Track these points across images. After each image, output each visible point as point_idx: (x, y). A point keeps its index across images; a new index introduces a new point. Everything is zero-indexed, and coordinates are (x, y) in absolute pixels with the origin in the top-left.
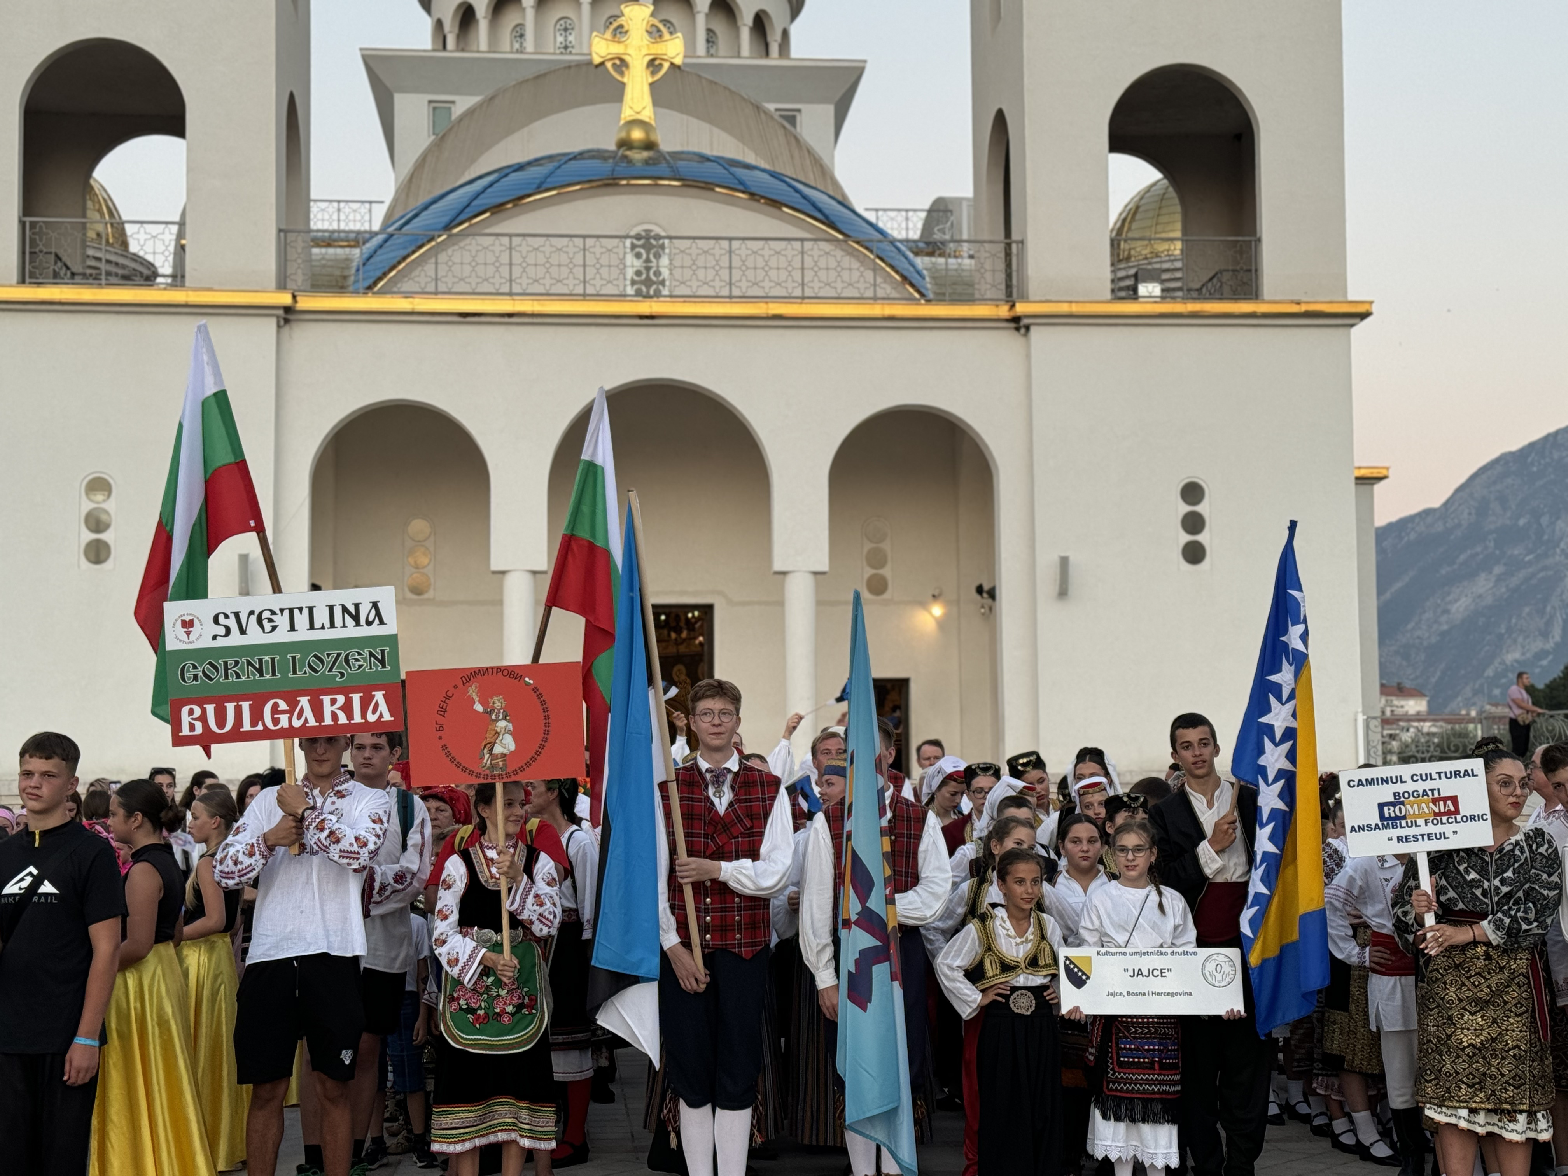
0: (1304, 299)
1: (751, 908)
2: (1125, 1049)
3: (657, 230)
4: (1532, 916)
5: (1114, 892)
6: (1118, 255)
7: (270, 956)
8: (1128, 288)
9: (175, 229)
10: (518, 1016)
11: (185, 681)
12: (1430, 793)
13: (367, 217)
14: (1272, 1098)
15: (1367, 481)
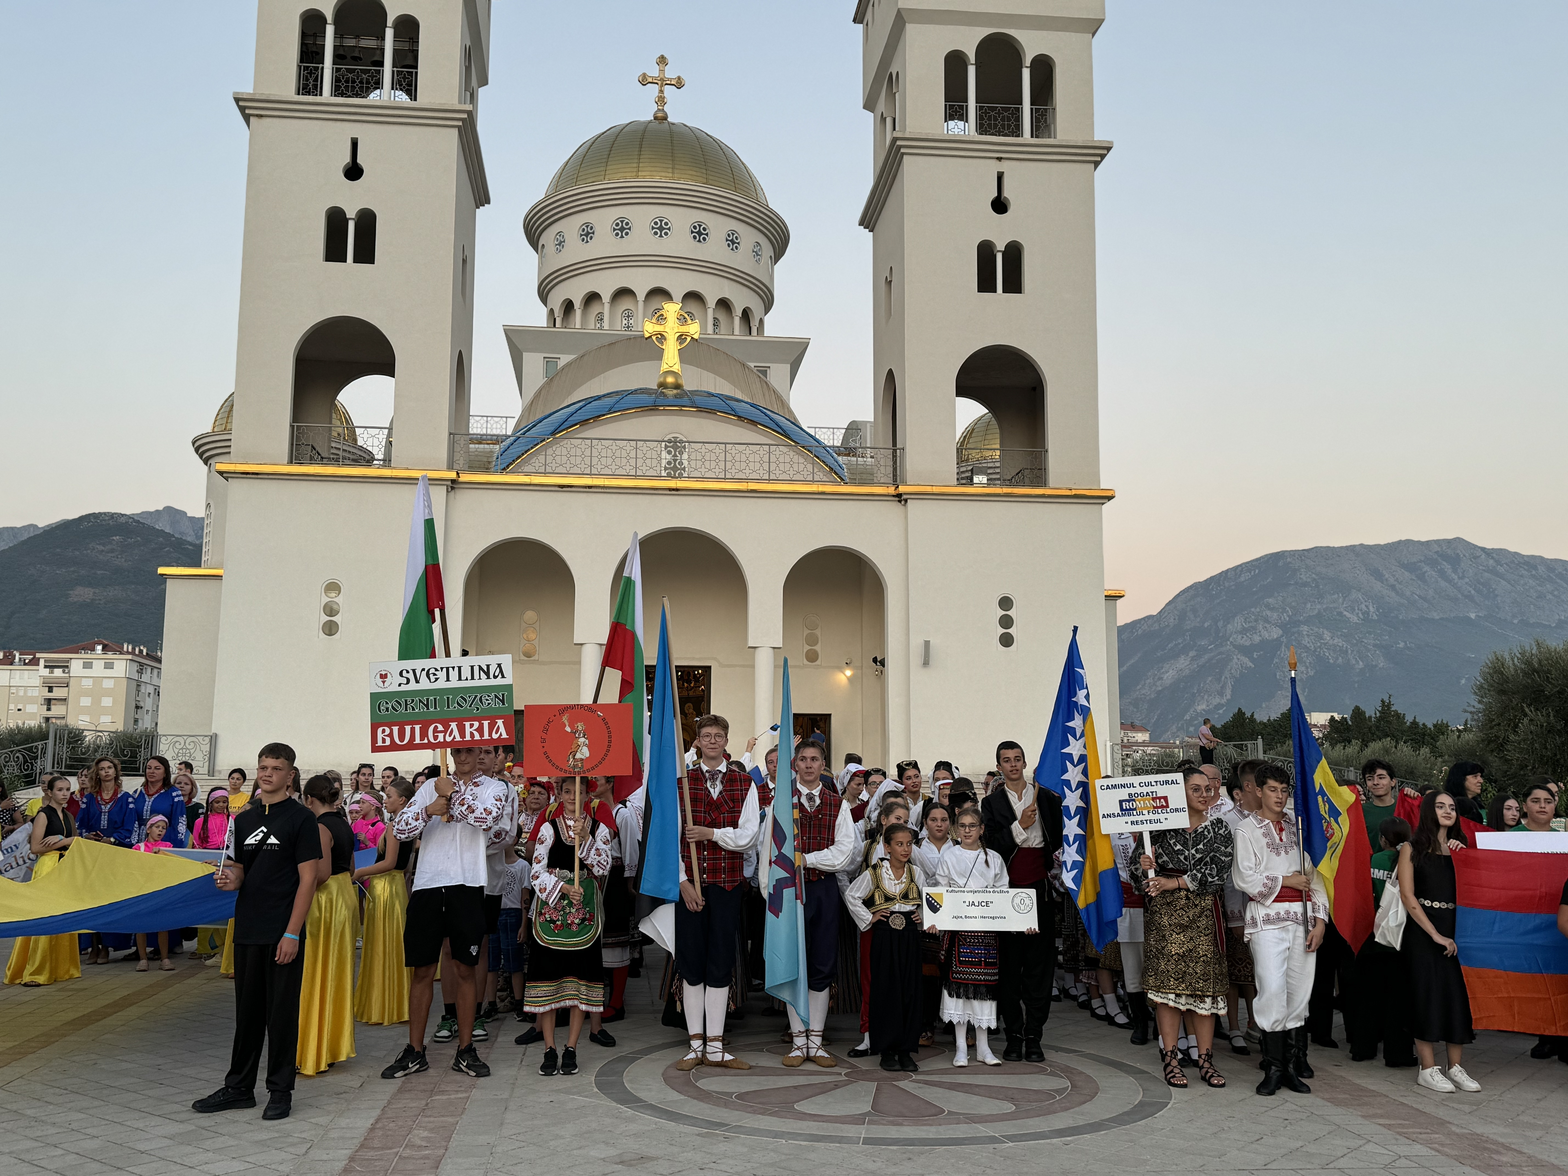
0: (1073, 487)
1: (733, 858)
2: (963, 952)
3: (681, 437)
4: (1214, 873)
5: (957, 852)
6: (961, 458)
7: (427, 886)
8: (967, 478)
9: (386, 431)
10: (582, 926)
11: (380, 711)
12: (1150, 794)
13: (504, 426)
14: (1054, 985)
15: (1112, 598)
